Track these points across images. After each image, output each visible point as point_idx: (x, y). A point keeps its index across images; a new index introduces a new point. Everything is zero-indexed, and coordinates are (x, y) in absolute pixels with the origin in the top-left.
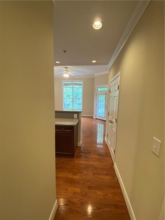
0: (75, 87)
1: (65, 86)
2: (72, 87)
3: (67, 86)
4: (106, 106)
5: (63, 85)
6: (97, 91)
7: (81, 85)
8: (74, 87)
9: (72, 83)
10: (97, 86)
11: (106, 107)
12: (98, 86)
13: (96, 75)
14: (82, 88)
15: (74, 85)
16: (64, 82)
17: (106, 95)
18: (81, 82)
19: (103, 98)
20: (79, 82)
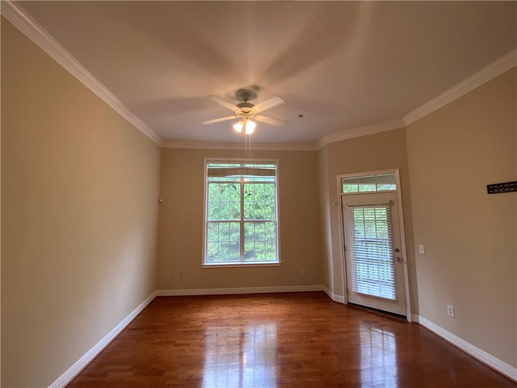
0: (249, 180)
1: (211, 179)
2: (238, 179)
4: (397, 250)
6: (339, 194)
7: (270, 173)
8: (246, 180)
9: (239, 165)
11: (398, 254)
12: (343, 176)
14: (275, 184)
15: (245, 176)
16: (211, 165)
17: (390, 207)
18: (273, 166)
19: (375, 221)
20: (266, 166)
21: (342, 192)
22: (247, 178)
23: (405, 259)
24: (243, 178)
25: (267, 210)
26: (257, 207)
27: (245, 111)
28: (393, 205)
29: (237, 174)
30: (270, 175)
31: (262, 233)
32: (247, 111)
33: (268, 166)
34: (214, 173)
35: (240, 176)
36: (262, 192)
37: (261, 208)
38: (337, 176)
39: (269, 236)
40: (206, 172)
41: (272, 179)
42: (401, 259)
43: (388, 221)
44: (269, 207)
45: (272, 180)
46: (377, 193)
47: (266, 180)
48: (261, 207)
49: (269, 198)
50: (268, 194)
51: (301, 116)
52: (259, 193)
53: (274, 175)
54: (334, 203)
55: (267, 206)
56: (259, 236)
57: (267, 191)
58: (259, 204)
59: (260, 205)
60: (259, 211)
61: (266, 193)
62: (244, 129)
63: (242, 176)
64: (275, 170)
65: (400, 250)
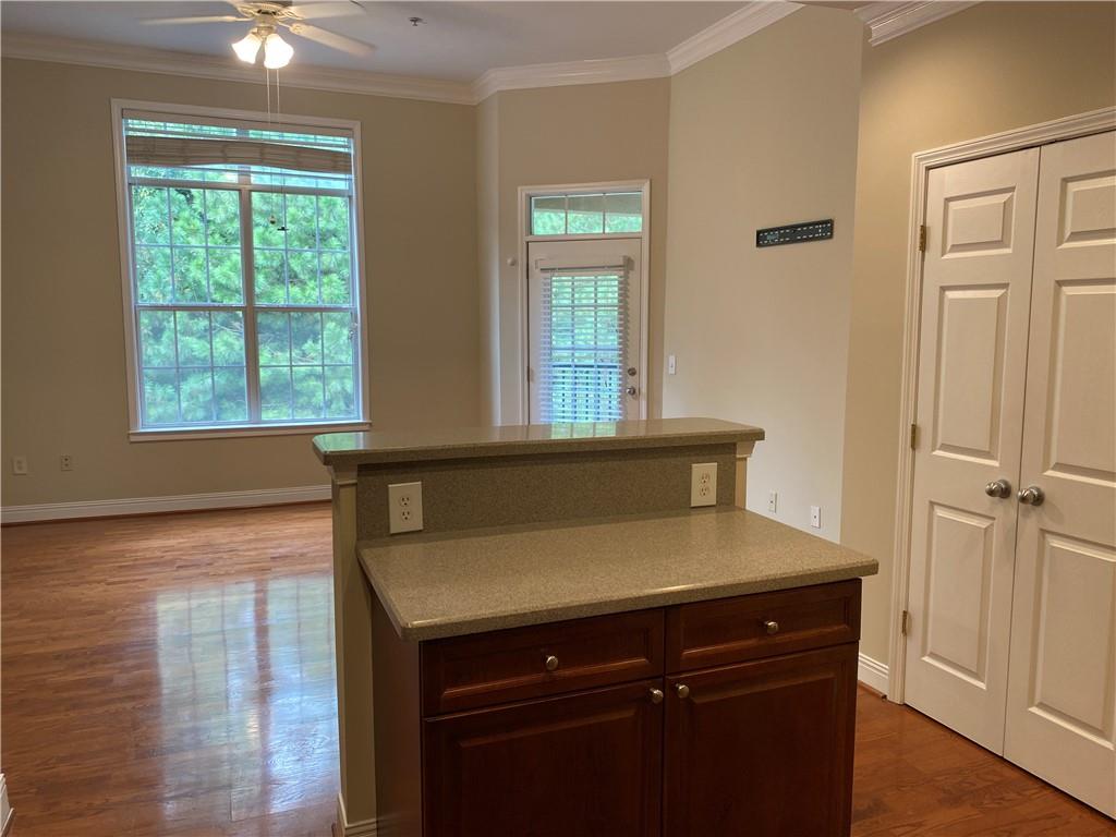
0: (267, 181)
1: (139, 172)
2: (232, 178)
3: (190, 174)
4: (632, 372)
5: (122, 151)
6: (522, 238)
7: (335, 163)
8: (255, 180)
9: (233, 133)
10: (522, 192)
11: (632, 381)
12: (532, 190)
13: (499, 80)
14: (350, 197)
15: (254, 168)
16: (134, 123)
17: (627, 273)
18: (341, 140)
19: (596, 307)
20: (321, 139)
21: (530, 231)
22: (262, 176)
23: (644, 390)
24: (248, 173)
25: (326, 291)
26: (285, 276)
27: (264, 9)
28: (632, 269)
29: (225, 160)
30: (335, 169)
31: (309, 376)
32: (271, 11)
33: (330, 140)
34: (147, 151)
35: (236, 167)
36: (305, 219)
37: (303, 283)
38: (519, 189)
39: (335, 385)
40: (121, 147)
41: (338, 182)
42: (637, 391)
43: (620, 307)
44: (334, 277)
45: (341, 185)
46: (604, 238)
47: (323, 184)
48: (302, 277)
49: (334, 242)
50: (332, 226)
51: (415, 20)
52: (294, 221)
53: (347, 170)
54: (509, 261)
55: (326, 272)
56: (298, 387)
57: (325, 212)
58: (295, 265)
59: (297, 269)
60: (295, 290)
61: (322, 224)
62: (261, 55)
63: (244, 168)
64: (349, 154)
65: (637, 369)
